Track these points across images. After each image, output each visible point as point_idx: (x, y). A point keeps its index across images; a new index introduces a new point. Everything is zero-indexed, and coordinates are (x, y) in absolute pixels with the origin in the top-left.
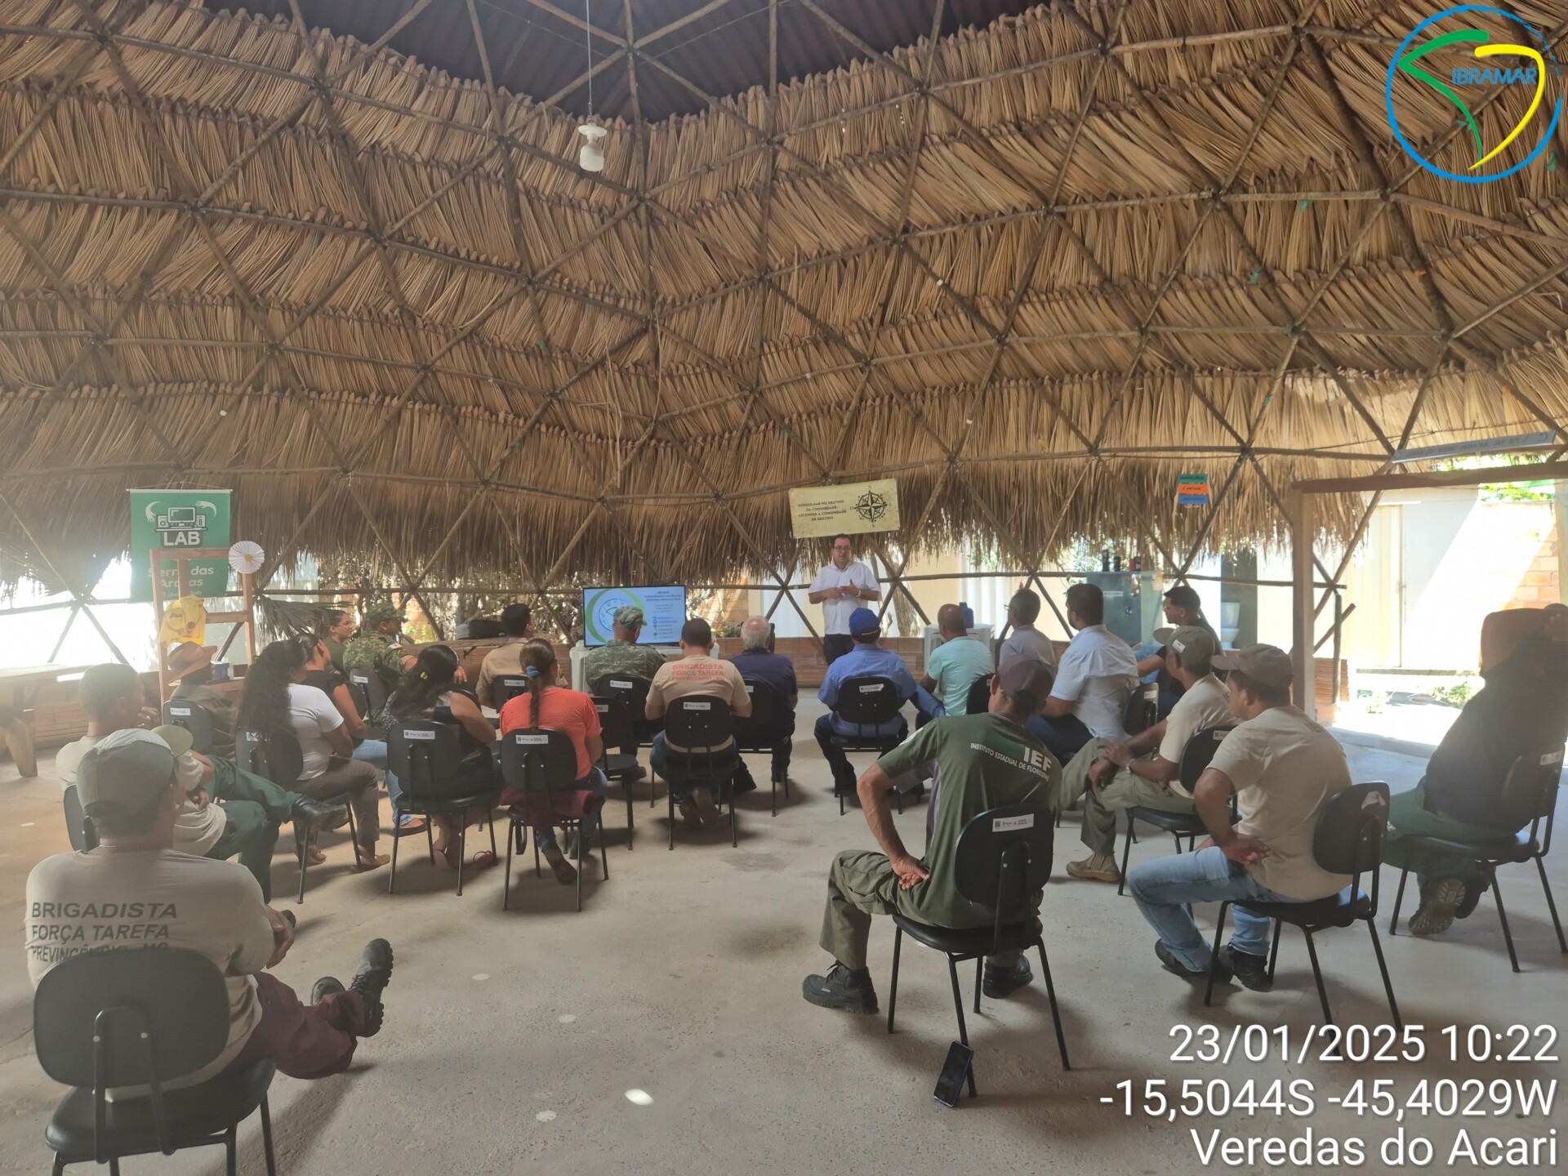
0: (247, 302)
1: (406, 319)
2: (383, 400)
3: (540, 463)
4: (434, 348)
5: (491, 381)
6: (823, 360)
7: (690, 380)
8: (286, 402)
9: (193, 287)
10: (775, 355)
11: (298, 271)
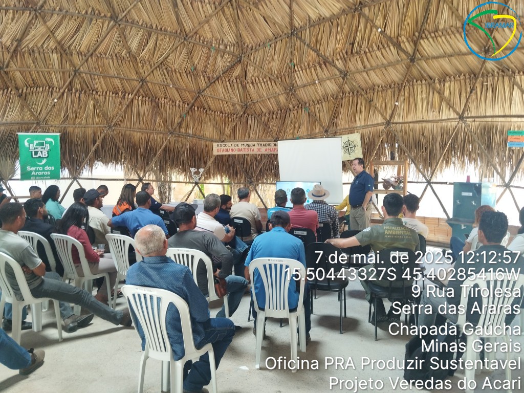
0: (62, 52)
1: (132, 58)
2: (125, 95)
3: (196, 125)
4: (145, 71)
5: (171, 86)
6: (324, 73)
7: (261, 85)
8: (83, 96)
9: (39, 45)
10: (301, 72)
11: (82, 37)
